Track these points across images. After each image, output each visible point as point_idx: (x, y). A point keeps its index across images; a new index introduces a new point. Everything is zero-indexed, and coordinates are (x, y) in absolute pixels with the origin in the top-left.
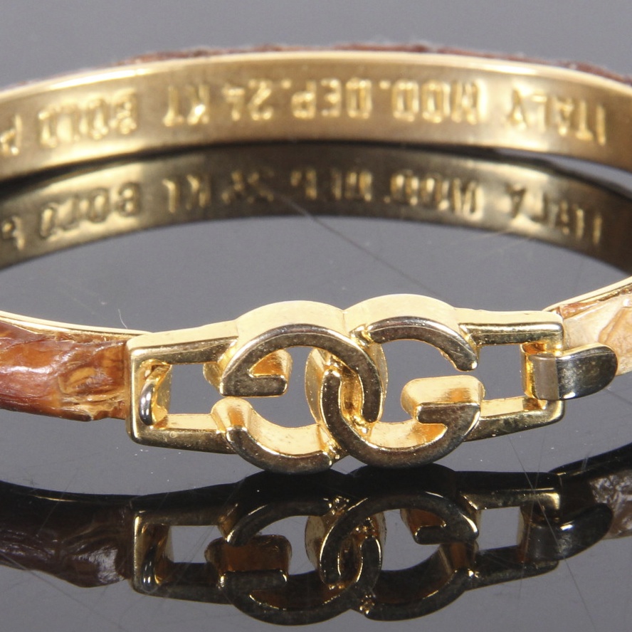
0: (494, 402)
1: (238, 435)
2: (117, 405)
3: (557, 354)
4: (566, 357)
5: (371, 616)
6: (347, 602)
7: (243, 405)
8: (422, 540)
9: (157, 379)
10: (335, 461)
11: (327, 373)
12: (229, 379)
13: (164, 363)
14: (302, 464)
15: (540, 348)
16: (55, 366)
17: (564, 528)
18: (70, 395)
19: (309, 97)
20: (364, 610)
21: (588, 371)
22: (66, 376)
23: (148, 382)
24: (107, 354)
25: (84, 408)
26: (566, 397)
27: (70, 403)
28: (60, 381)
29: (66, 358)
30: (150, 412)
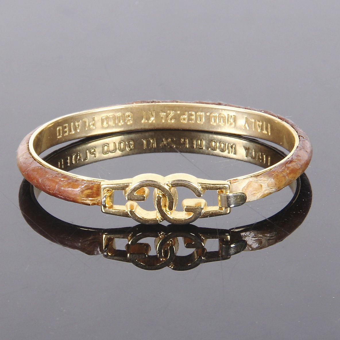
0: (210, 207)
1: (131, 212)
2: (98, 201)
3: (228, 194)
4: (231, 195)
5: (173, 269)
6: (166, 264)
7: (135, 204)
8: (187, 247)
9: (108, 194)
10: (160, 222)
11: (158, 195)
12: (128, 195)
13: (111, 190)
14: (150, 222)
15: (222, 192)
16: (79, 189)
17: (232, 246)
18: (83, 197)
19: (186, 117)
20: (171, 267)
21: (236, 199)
22: (82, 192)
23: (105, 194)
24: (95, 186)
25: (88, 202)
26: (231, 206)
27: (84, 200)
28: (80, 193)
29: (83, 187)
30: (105, 204)
